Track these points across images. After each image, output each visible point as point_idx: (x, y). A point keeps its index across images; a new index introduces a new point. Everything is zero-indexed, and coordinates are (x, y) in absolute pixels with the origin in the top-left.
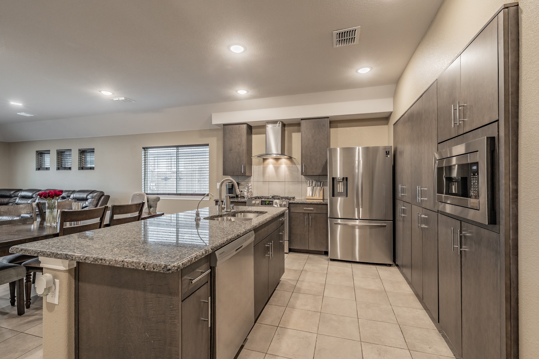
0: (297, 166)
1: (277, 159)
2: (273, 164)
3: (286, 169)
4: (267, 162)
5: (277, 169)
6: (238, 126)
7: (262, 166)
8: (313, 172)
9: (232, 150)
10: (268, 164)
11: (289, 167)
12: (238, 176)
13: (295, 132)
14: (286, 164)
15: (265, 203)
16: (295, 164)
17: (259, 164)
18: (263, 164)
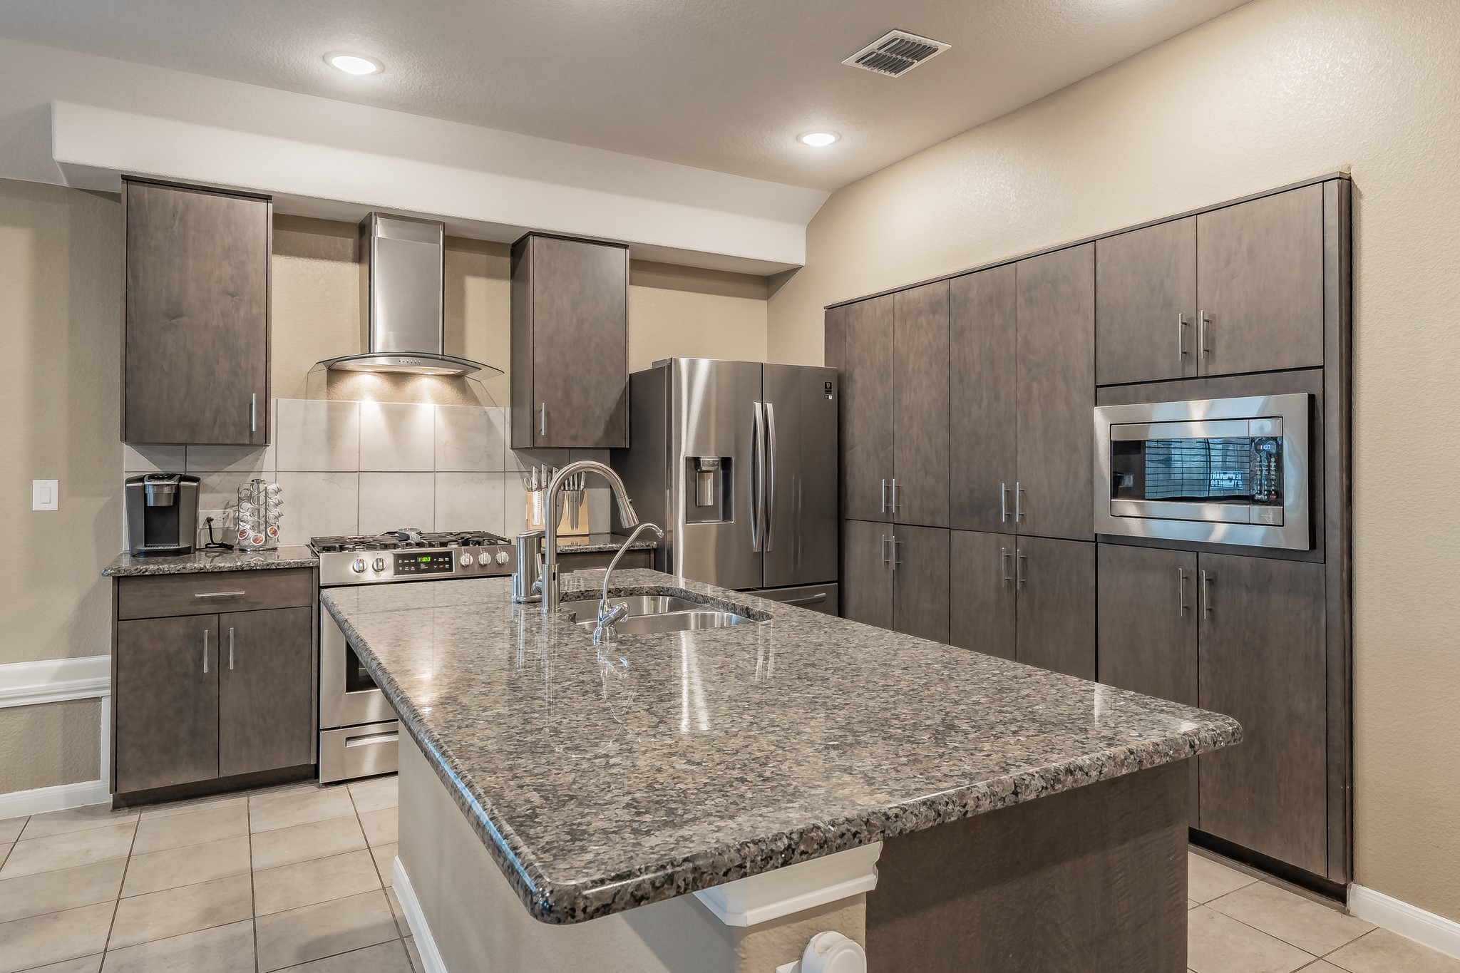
0: (487, 409)
1: (398, 378)
2: (380, 397)
3: (441, 420)
4: (347, 385)
5: (397, 418)
6: (224, 200)
7: (322, 403)
8: (575, 438)
9: (181, 315)
10: (355, 395)
11: (450, 413)
12: (186, 445)
13: (476, 274)
14: (439, 400)
15: (417, 565)
16: (477, 402)
17: (307, 392)
18: (329, 396)
